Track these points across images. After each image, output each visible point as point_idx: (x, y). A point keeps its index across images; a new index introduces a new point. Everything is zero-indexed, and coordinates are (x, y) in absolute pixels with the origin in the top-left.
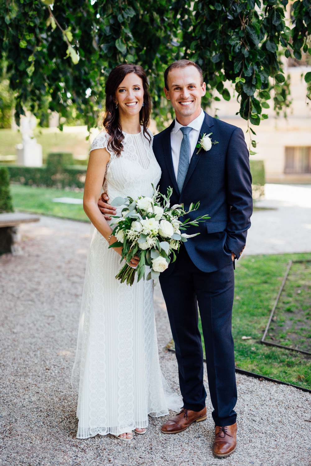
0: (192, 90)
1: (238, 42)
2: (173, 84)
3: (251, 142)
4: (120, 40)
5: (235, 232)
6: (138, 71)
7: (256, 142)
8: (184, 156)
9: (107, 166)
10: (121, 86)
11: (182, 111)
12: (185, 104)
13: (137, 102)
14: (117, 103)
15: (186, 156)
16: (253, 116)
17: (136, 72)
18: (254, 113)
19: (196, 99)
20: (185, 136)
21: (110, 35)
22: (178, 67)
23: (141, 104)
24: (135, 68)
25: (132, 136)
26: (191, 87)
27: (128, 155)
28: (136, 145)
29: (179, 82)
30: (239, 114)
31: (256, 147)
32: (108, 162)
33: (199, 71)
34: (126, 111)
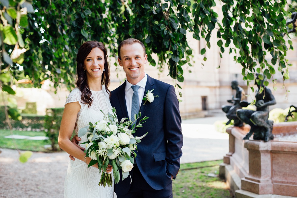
0: (138, 60)
1: (165, 28)
2: (124, 55)
3: (179, 94)
4: (84, 30)
5: (172, 160)
6: (101, 47)
7: (182, 93)
8: (135, 106)
9: (78, 115)
10: (88, 56)
11: (131, 75)
12: (133, 69)
13: (99, 69)
14: (85, 69)
15: (136, 106)
16: (179, 76)
17: (99, 47)
18: (179, 74)
19: (141, 66)
20: (135, 92)
21: (76, 27)
22: (128, 44)
23: (103, 70)
24: (98, 44)
25: (96, 93)
26: (137, 57)
27: (94, 106)
28: (99, 99)
29: (129, 55)
30: (169, 75)
31: (182, 97)
32: (79, 112)
33: (143, 46)
34: (92, 74)
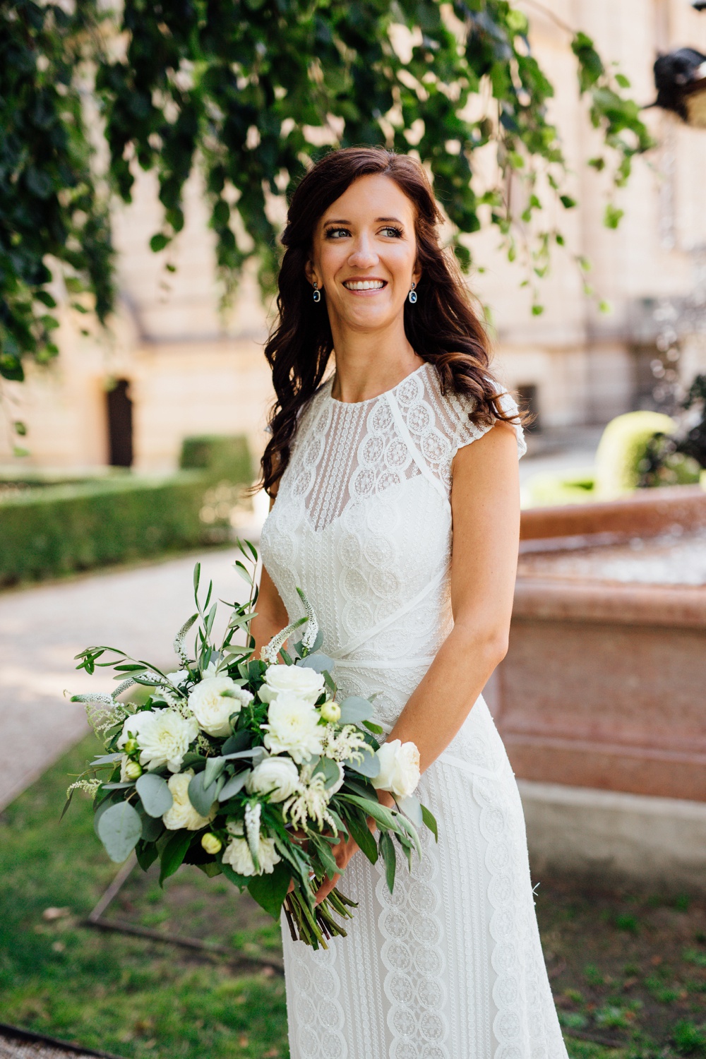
14: (320, 284)
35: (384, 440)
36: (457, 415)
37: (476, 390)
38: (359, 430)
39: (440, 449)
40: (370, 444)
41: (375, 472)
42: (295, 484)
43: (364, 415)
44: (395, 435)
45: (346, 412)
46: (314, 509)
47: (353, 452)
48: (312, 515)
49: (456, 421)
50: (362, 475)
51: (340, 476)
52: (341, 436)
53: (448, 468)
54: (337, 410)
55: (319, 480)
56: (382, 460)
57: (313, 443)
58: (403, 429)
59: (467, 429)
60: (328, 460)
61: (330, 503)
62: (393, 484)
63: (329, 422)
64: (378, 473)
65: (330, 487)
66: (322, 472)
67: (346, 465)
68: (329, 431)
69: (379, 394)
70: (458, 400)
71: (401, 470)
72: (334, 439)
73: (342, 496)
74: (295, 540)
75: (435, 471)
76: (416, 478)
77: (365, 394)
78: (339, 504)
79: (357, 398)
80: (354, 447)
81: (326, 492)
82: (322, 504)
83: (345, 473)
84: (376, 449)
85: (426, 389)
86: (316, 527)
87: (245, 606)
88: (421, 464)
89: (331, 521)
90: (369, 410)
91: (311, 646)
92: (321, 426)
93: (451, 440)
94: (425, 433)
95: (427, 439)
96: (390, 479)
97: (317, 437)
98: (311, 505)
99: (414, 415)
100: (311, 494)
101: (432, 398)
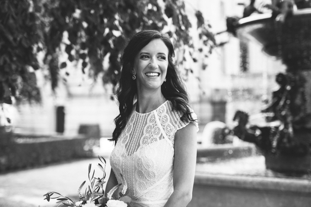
13: (159, 74)
14: (135, 74)
35: (153, 126)
36: (177, 119)
37: (184, 110)
38: (144, 123)
39: (171, 130)
40: (148, 128)
41: (149, 137)
42: (122, 139)
43: (146, 118)
44: (156, 125)
45: (140, 117)
46: (128, 149)
47: (142, 130)
48: (127, 150)
49: (177, 121)
50: (144, 138)
51: (137, 138)
52: (138, 125)
53: (173, 136)
54: (137, 116)
55: (130, 139)
56: (152, 133)
57: (129, 126)
58: (159, 123)
59: (180, 123)
60: (134, 132)
61: (133, 147)
62: (155, 142)
63: (135, 119)
64: (150, 137)
65: (134, 142)
66: (131, 136)
67: (140, 134)
68: (135, 122)
69: (152, 111)
70: (178, 113)
71: (157, 137)
72: (136, 125)
73: (137, 145)
74: (121, 158)
75: (169, 137)
76: (162, 139)
77: (147, 111)
78: (136, 148)
79: (144, 112)
80: (143, 128)
81: (132, 143)
82: (131, 147)
83: (139, 137)
84: (150, 129)
85: (167, 109)
86: (128, 155)
87: (102, 179)
88: (164, 135)
89: (133, 153)
90: (148, 116)
91: (125, 194)
92: (132, 120)
93: (175, 127)
94: (166, 124)
95: (167, 126)
96: (154, 140)
97: (131, 124)
98: (127, 147)
99: (163, 118)
100: (127, 143)
101: (169, 112)
